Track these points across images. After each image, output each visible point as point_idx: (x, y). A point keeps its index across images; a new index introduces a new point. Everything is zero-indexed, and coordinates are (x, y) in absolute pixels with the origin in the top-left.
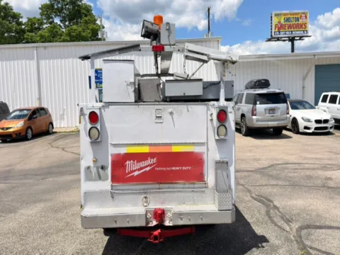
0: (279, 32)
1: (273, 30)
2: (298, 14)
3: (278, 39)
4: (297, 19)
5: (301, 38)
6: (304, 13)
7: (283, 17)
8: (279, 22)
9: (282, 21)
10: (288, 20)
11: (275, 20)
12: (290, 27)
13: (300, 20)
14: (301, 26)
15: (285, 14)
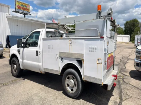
0: (19, 9)
1: (16, 8)
2: (26, 4)
3: (18, 12)
4: (26, 6)
5: (27, 14)
6: (28, 5)
7: (20, 4)
8: (19, 5)
9: (20, 5)
10: (22, 5)
11: (17, 4)
12: (23, 8)
13: (27, 7)
14: (27, 10)
15: (21, 3)
